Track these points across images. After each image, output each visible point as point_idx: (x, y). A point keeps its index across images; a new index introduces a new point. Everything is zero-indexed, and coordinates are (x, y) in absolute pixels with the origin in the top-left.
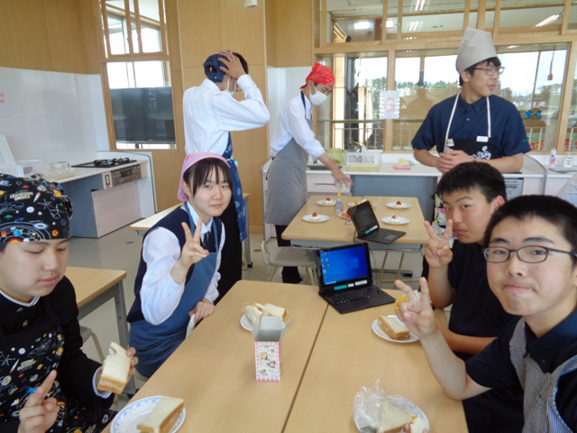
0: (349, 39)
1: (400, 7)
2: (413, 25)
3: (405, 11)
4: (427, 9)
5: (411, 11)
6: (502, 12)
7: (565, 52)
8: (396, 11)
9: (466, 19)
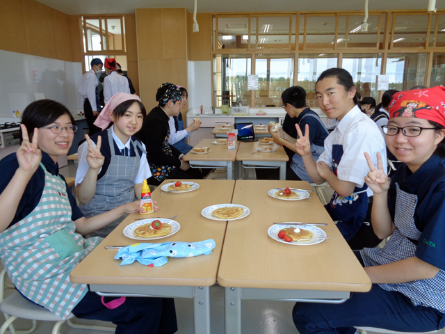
0: (223, 47)
1: (257, 30)
2: (263, 40)
3: (259, 32)
4: (270, 32)
5: (261, 33)
6: (307, 36)
7: (336, 59)
8: (255, 32)
9: (290, 39)
